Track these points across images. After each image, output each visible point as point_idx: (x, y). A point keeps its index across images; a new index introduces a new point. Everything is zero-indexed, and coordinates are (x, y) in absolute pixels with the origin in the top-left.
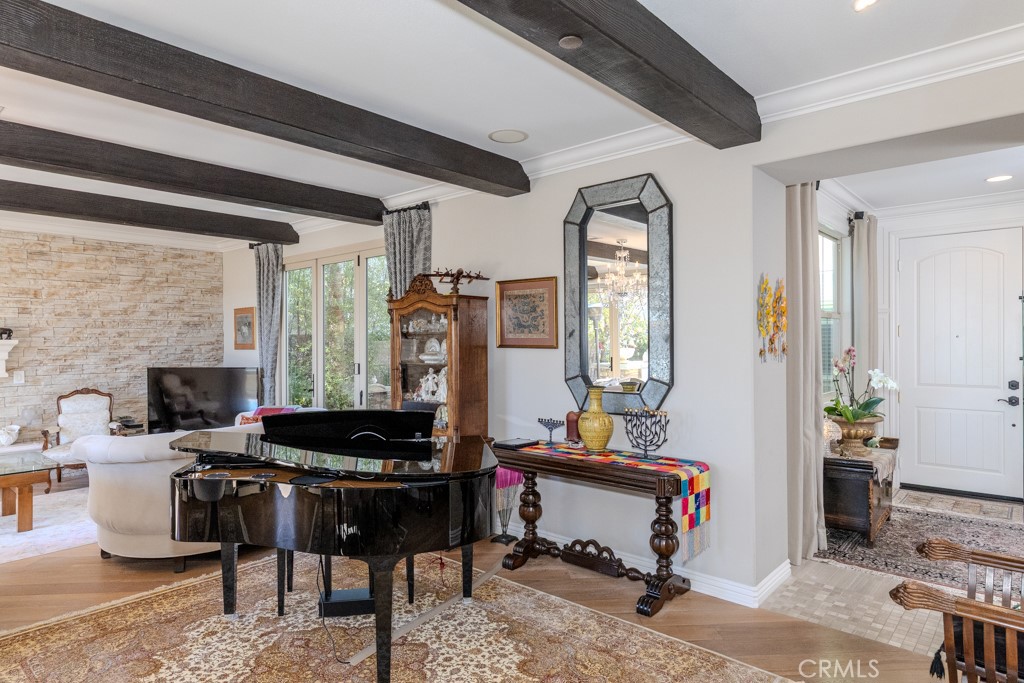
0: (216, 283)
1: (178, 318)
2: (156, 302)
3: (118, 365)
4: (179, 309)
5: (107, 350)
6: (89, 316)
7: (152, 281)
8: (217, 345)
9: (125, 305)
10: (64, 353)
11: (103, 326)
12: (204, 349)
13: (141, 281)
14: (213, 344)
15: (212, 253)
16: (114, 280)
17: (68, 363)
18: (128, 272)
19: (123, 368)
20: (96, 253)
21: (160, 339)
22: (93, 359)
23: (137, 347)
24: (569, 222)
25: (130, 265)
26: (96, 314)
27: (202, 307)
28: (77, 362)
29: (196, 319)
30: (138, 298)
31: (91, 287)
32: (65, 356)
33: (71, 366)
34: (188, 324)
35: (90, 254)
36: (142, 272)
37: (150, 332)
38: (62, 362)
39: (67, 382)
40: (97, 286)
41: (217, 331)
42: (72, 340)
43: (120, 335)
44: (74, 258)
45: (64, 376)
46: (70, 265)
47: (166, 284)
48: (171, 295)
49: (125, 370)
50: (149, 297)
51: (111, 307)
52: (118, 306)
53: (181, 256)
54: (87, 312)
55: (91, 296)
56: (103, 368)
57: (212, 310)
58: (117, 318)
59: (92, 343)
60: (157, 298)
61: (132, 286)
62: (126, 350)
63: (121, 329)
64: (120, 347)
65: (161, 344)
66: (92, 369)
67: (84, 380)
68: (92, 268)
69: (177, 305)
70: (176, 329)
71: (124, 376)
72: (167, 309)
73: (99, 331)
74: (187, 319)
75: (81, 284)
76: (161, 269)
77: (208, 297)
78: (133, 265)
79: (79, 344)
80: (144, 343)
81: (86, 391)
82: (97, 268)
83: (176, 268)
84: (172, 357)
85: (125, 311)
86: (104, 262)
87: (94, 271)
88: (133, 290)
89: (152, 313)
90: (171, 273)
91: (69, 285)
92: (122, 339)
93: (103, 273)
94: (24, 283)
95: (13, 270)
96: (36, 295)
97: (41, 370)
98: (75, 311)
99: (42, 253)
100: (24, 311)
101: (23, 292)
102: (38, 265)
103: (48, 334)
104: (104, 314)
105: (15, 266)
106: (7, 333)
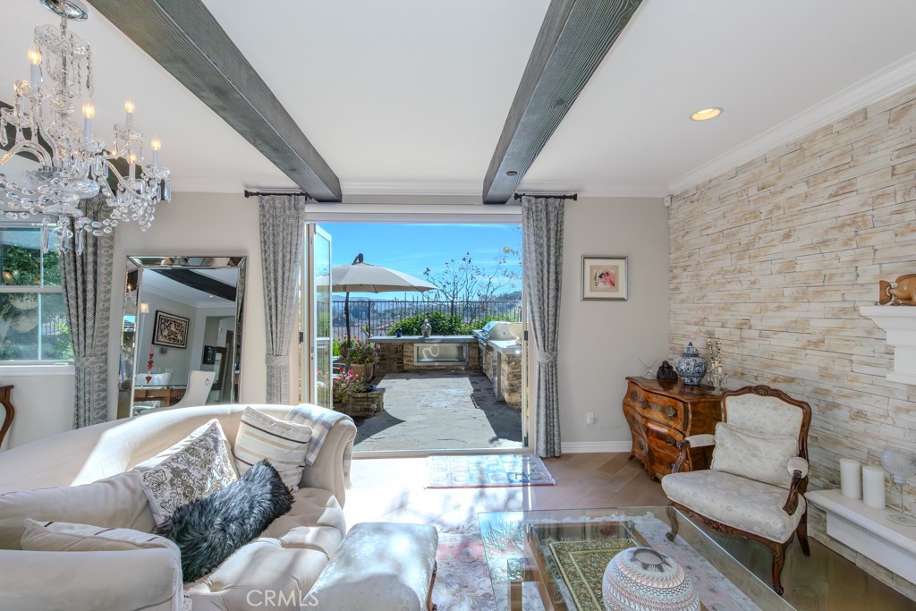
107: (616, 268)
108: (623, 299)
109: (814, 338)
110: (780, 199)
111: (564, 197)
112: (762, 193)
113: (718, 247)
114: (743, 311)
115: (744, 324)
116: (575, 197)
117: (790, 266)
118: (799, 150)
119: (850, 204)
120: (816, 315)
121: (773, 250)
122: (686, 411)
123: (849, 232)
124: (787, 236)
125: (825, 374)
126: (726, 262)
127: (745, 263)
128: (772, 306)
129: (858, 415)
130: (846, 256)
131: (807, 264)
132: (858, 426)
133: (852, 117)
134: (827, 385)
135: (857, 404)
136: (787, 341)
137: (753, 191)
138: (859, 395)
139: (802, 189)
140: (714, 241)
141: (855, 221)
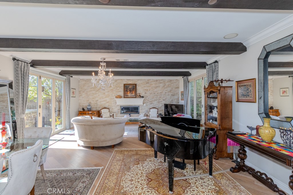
0: (178, 86)
1: (170, 94)
3: (160, 103)
4: (171, 92)
5: (158, 100)
7: (165, 86)
8: (178, 99)
9: (161, 91)
12: (175, 100)
14: (177, 99)
15: (177, 80)
16: (159, 87)
18: (162, 85)
22: (156, 102)
24: (259, 59)
27: (175, 91)
28: (153, 102)
29: (174, 94)
30: (163, 90)
33: (152, 103)
34: (172, 95)
35: (155, 82)
36: (164, 85)
37: (165, 97)
38: (151, 102)
39: (151, 106)
40: (156, 88)
41: (178, 96)
42: (152, 98)
43: (160, 97)
44: (153, 83)
45: (151, 105)
46: (152, 84)
47: (168, 87)
48: (169, 89)
50: (165, 90)
52: (160, 92)
54: (155, 93)
55: (155, 90)
57: (177, 92)
58: (160, 94)
59: (155, 99)
62: (161, 100)
63: (160, 96)
65: (167, 99)
66: (155, 104)
68: (155, 85)
70: (170, 96)
71: (160, 105)
72: (168, 92)
73: (157, 96)
74: (172, 94)
75: (154, 88)
76: (167, 84)
77: (176, 89)
80: (164, 99)
81: (154, 108)
83: (170, 83)
84: (169, 102)
85: (161, 93)
86: (157, 83)
88: (162, 88)
89: (166, 93)
90: (169, 85)
91: (152, 88)
93: (157, 85)
94: (145, 88)
95: (144, 86)
96: (147, 90)
97: (148, 104)
98: (153, 93)
99: (148, 83)
100: (145, 93)
101: (145, 90)
102: (148, 85)
103: (149, 97)
104: (157, 93)
105: (144, 85)
106: (143, 97)
108: (75, 97)
109: (108, 102)
113: (92, 90)
114: (97, 99)
115: (97, 101)
116: (72, 77)
117: (104, 94)
119: (111, 88)
120: (108, 99)
123: (111, 91)
125: (109, 105)
126: (94, 92)
127: (97, 92)
128: (102, 98)
129: (112, 109)
130: (111, 93)
131: (106, 94)
132: (112, 110)
134: (109, 107)
135: (112, 108)
136: (104, 102)
138: (112, 107)
140: (91, 89)
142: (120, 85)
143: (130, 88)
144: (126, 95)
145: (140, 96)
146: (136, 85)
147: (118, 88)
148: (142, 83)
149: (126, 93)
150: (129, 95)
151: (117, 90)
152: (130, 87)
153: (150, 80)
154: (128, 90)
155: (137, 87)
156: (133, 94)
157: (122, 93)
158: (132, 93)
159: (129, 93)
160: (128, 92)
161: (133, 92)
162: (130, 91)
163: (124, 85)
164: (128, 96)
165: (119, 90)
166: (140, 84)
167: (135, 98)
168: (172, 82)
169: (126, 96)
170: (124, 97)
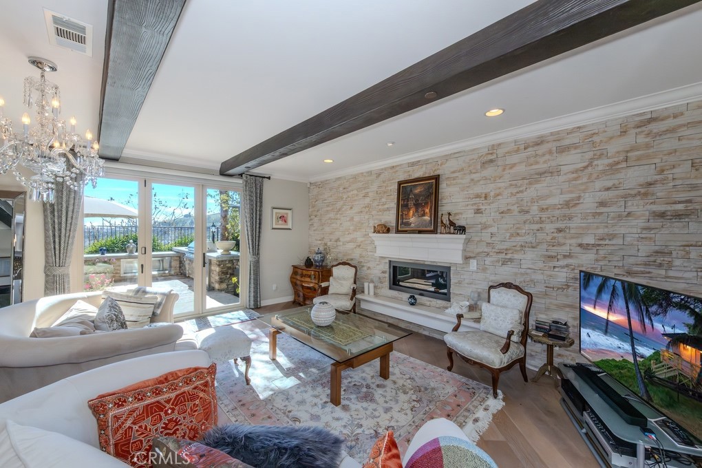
2: (608, 189)
3: (556, 264)
4: (646, 194)
5: (545, 246)
6: (528, 212)
7: (601, 164)
9: (567, 197)
10: (505, 247)
11: (541, 222)
13: (586, 167)
16: (554, 172)
17: (508, 256)
18: (572, 160)
19: (563, 267)
20: (536, 148)
21: (612, 236)
22: (530, 255)
23: (580, 245)
25: (573, 152)
26: (534, 209)
28: (516, 256)
29: (680, 206)
30: (583, 187)
31: (530, 184)
32: (507, 250)
33: (511, 260)
34: (662, 215)
35: (530, 151)
36: (589, 155)
37: (598, 228)
38: (503, 256)
40: (537, 182)
42: (512, 235)
43: (560, 230)
44: (515, 159)
45: (506, 268)
46: (512, 166)
47: (624, 165)
49: (565, 270)
50: (599, 184)
51: (551, 201)
52: (556, 200)
53: (652, 120)
54: (526, 209)
55: (531, 192)
56: (541, 265)
58: (557, 213)
59: (529, 238)
60: (609, 184)
61: (575, 175)
62: (567, 248)
63: (560, 225)
64: (560, 245)
65: (613, 242)
66: (528, 267)
67: (522, 274)
68: (532, 165)
69: (643, 191)
70: (641, 223)
72: (625, 197)
73: (536, 227)
74: (662, 208)
76: (614, 148)
78: (578, 151)
79: (518, 238)
80: (590, 240)
81: (507, 286)
82: (537, 163)
83: (642, 139)
85: (567, 204)
86: (544, 155)
87: (534, 167)
88: (576, 179)
89: (602, 204)
90: (632, 149)
91: (511, 185)
92: (560, 235)
93: (542, 166)
94: (478, 189)
95: (472, 180)
96: (486, 198)
97: (488, 260)
98: (515, 208)
99: (491, 161)
100: (478, 211)
101: (478, 196)
102: (489, 171)
103: (494, 230)
104: (542, 210)
105: (473, 176)
106: (462, 230)
107: (287, 214)
108: (290, 229)
109: (358, 244)
110: (350, 194)
111: (264, 177)
112: (344, 191)
113: (329, 208)
114: (337, 235)
115: (338, 240)
116: (269, 178)
117: (352, 219)
118: (355, 178)
119: (367, 200)
120: (358, 236)
121: (348, 212)
122: (319, 275)
123: (367, 209)
124: (351, 208)
125: (361, 256)
126: (332, 215)
127: (338, 216)
128: (346, 233)
129: (369, 268)
130: (367, 217)
131: (356, 219)
132: (369, 272)
133: (368, 172)
134: (361, 260)
135: (368, 265)
136: (351, 246)
137: (341, 189)
138: (369, 262)
139: (355, 192)
140: (328, 206)
141: (368, 206)
142: (389, 188)
143: (415, 195)
144: (402, 223)
145: (452, 224)
146: (437, 178)
147: (384, 200)
148: (462, 169)
149: (402, 215)
150: (412, 220)
151: (380, 207)
152: (417, 191)
153: (500, 144)
154: (411, 203)
155: (443, 186)
156: (427, 218)
157: (390, 218)
158: (424, 215)
159: (411, 212)
160: (409, 209)
161: (427, 211)
162: (417, 205)
163: (400, 184)
164: (408, 224)
165: (386, 206)
166: (454, 172)
167: (434, 231)
168: (655, 127)
169: (401, 228)
170: (398, 231)
